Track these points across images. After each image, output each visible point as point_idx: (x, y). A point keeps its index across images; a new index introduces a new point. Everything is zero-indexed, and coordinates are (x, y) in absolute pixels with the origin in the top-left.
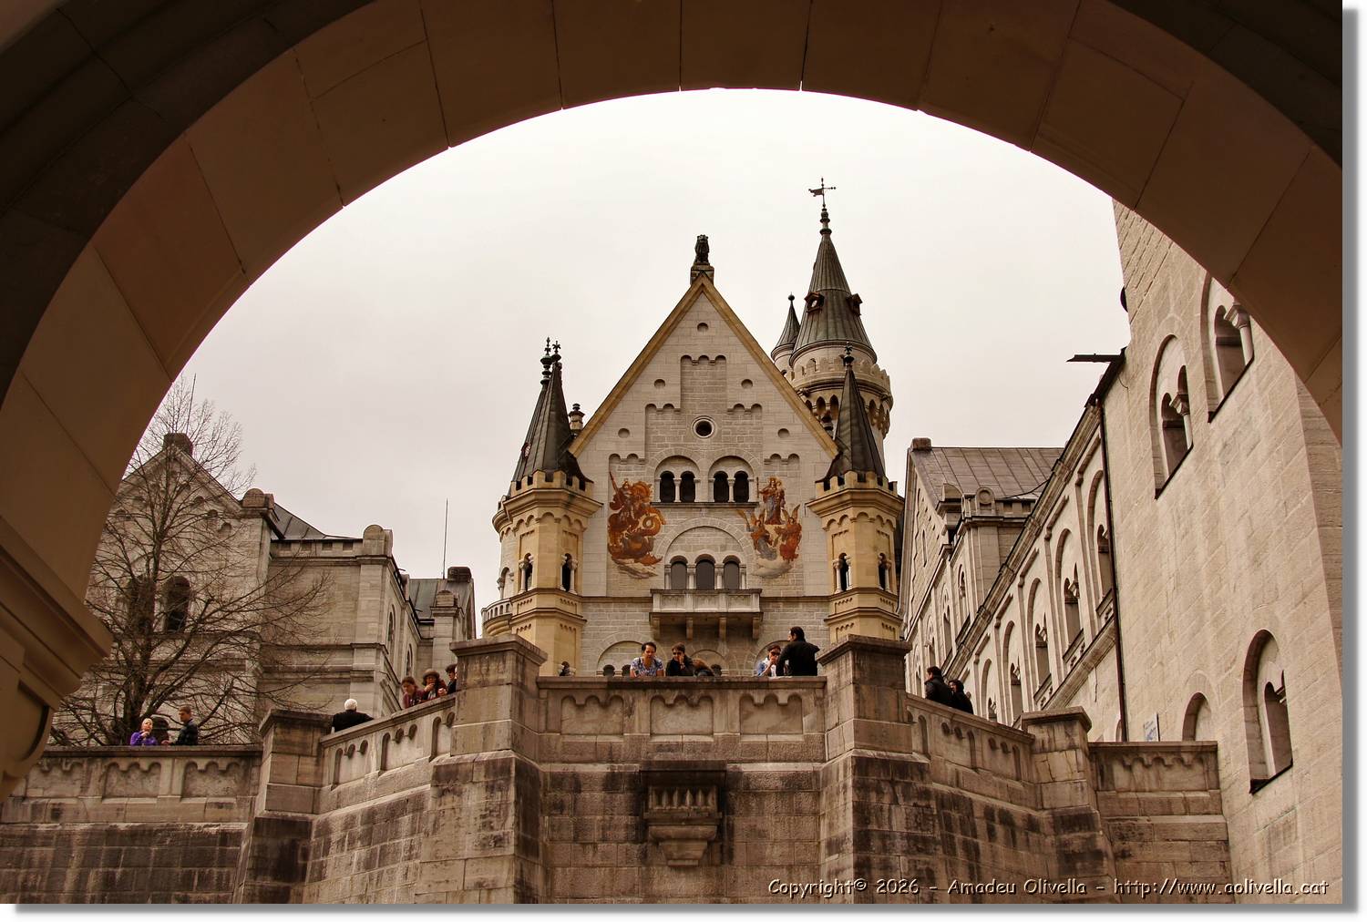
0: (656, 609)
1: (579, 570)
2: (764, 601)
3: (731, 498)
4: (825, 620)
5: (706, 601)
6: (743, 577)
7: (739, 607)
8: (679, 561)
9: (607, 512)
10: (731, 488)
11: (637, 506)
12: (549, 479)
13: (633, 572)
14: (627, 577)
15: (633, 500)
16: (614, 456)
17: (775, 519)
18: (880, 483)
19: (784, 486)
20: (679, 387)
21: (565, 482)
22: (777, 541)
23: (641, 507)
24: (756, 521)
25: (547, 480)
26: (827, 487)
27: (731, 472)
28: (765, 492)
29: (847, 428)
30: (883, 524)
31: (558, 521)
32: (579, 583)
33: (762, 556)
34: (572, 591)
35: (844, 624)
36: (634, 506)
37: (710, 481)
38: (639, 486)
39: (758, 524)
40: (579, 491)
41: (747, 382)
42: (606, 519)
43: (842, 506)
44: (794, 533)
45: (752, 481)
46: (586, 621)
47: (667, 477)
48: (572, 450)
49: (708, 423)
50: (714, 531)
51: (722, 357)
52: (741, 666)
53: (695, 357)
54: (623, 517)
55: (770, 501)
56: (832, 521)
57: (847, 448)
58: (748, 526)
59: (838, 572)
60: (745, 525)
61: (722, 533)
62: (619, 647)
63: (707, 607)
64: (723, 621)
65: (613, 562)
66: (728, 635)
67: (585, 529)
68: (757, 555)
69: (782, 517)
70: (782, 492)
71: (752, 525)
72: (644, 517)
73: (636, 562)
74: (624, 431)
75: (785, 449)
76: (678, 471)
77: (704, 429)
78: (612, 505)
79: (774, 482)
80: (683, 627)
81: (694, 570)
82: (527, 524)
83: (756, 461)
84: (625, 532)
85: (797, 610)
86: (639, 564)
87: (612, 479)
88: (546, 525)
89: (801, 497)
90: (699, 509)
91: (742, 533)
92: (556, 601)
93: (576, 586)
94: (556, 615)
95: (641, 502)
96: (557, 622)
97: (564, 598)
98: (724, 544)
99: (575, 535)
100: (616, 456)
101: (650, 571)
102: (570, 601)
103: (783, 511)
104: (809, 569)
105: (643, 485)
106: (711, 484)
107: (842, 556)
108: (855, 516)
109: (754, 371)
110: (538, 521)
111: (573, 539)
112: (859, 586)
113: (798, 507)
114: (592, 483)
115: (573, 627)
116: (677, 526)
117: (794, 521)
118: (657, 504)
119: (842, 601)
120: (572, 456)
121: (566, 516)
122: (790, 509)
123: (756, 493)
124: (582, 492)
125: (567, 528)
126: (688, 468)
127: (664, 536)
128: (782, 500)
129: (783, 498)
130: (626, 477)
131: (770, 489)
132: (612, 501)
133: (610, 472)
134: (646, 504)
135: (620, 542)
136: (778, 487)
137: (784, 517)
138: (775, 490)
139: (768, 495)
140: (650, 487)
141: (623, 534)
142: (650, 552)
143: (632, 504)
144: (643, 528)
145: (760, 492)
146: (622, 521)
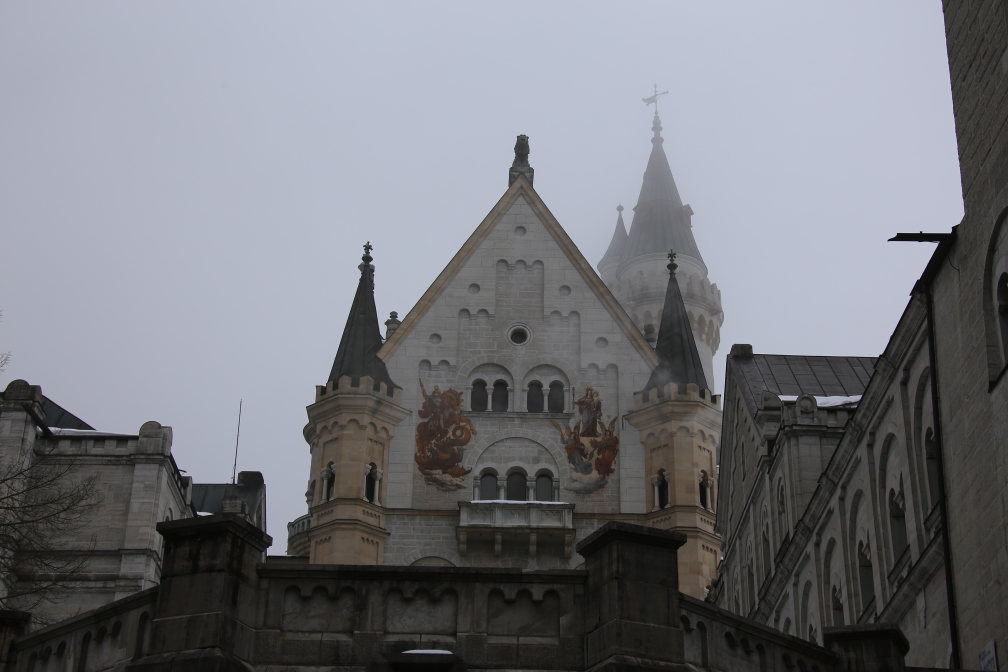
0: (463, 523)
1: (384, 480)
2: (577, 517)
3: (546, 409)
5: (516, 515)
6: (556, 491)
7: (551, 523)
8: (489, 474)
9: (417, 420)
10: (546, 398)
11: (447, 414)
13: (441, 484)
14: (434, 489)
15: (443, 408)
17: (590, 431)
18: (702, 395)
19: (601, 397)
20: (495, 292)
21: (372, 387)
22: (592, 455)
23: (452, 415)
24: (571, 433)
25: (352, 385)
26: (646, 399)
27: (546, 381)
28: (580, 403)
30: (705, 439)
32: (383, 494)
33: (577, 471)
34: (377, 503)
36: (444, 415)
37: (523, 390)
38: (450, 394)
39: (572, 436)
40: (387, 398)
41: (565, 289)
42: (414, 428)
43: (662, 419)
44: (611, 447)
45: (569, 391)
46: (389, 534)
47: (480, 385)
48: (380, 355)
49: (523, 330)
50: (526, 443)
51: (539, 262)
53: (512, 261)
54: (432, 426)
55: (586, 412)
56: (651, 435)
58: (563, 438)
59: (656, 489)
60: (559, 437)
61: (535, 445)
63: (516, 522)
64: (533, 538)
65: (420, 473)
66: (538, 552)
67: (392, 437)
68: (573, 469)
69: (599, 429)
70: (599, 403)
71: (566, 437)
72: (454, 426)
73: (444, 473)
74: (436, 336)
75: (603, 358)
76: (490, 379)
77: (519, 336)
78: (422, 414)
79: (591, 393)
80: (491, 543)
81: (505, 483)
82: (330, 432)
83: (572, 370)
84: (434, 441)
86: (447, 475)
87: (422, 386)
88: (351, 432)
89: (618, 409)
90: (511, 419)
91: (556, 445)
92: (357, 512)
93: (380, 498)
94: (358, 527)
95: (451, 410)
96: (358, 535)
97: (366, 510)
98: (537, 455)
99: (381, 443)
100: (426, 363)
101: (458, 483)
102: (374, 513)
103: (600, 423)
104: (625, 485)
105: (455, 393)
106: (524, 393)
107: (661, 472)
108: (674, 429)
109: (573, 277)
110: (342, 427)
111: (378, 447)
112: (678, 503)
113: (616, 418)
114: (400, 390)
115: (375, 540)
116: (488, 437)
117: (611, 434)
118: (469, 412)
119: (659, 519)
120: (381, 361)
121: (372, 423)
122: (607, 421)
123: (571, 404)
124: (390, 399)
125: (373, 436)
126: (502, 377)
127: (473, 446)
128: (599, 411)
129: (600, 410)
130: (436, 384)
131: (587, 400)
132: (421, 409)
133: (420, 379)
134: (456, 412)
135: (428, 452)
136: (595, 399)
137: (600, 429)
138: (592, 401)
139: (585, 406)
140: (461, 395)
141: (431, 444)
142: (459, 464)
143: (442, 412)
144: (452, 438)
145: (577, 403)
146: (431, 430)
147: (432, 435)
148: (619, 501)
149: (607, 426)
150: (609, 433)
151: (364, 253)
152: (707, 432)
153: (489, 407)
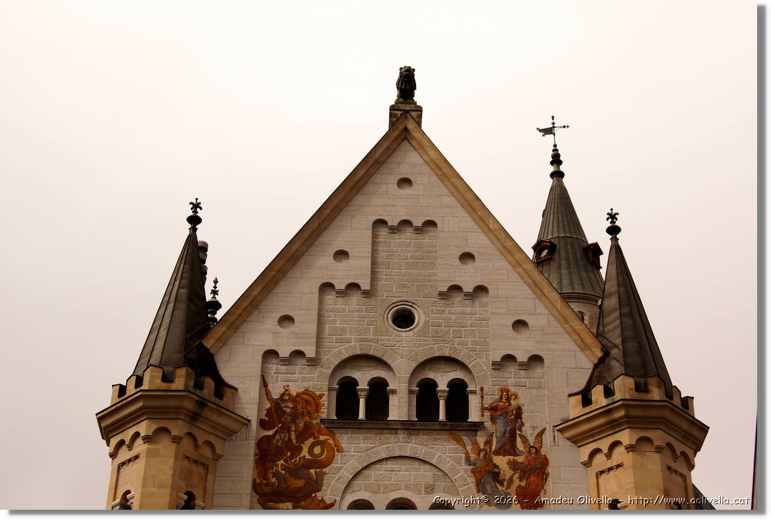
3: (442, 416)
8: (361, 508)
9: (256, 432)
10: (442, 403)
11: (301, 425)
12: (166, 378)
15: (295, 416)
16: (270, 354)
17: (508, 447)
18: (668, 395)
19: (521, 401)
20: (369, 261)
21: (192, 383)
22: (511, 480)
23: (308, 427)
24: (480, 451)
25: (164, 381)
26: (586, 401)
27: (443, 379)
28: (493, 409)
29: (615, 320)
30: (675, 458)
31: (176, 440)
36: (296, 425)
37: (411, 392)
38: (305, 397)
39: (482, 454)
40: (213, 399)
41: (467, 257)
42: (253, 443)
43: (613, 427)
45: (474, 392)
47: (348, 385)
48: (208, 343)
49: (410, 311)
50: (416, 464)
51: (431, 224)
53: (393, 221)
54: (278, 441)
55: (500, 422)
56: (597, 451)
57: (616, 346)
58: (468, 457)
60: (463, 456)
61: (428, 467)
67: (220, 457)
69: (520, 445)
70: (519, 409)
71: (473, 456)
72: (311, 440)
74: (286, 319)
75: (522, 348)
76: (363, 377)
77: (404, 319)
79: (507, 395)
82: (130, 447)
83: (479, 364)
84: (282, 462)
88: (159, 446)
89: (547, 417)
90: (394, 431)
91: (458, 467)
95: (307, 418)
98: (431, 483)
99: (203, 465)
100: (272, 353)
103: (521, 436)
106: (412, 395)
108: (632, 441)
109: (477, 242)
110: (147, 439)
111: (200, 470)
113: (544, 430)
114: (234, 391)
116: (360, 456)
117: (538, 451)
118: (331, 421)
121: (190, 435)
122: (532, 434)
124: (218, 401)
125: (191, 453)
126: (378, 373)
127: (339, 469)
128: (519, 420)
129: (521, 418)
130: (286, 383)
131: (501, 404)
132: (264, 417)
133: (263, 376)
134: (314, 422)
135: (273, 477)
136: (513, 402)
137: (522, 445)
138: (508, 406)
139: (498, 413)
140: (321, 398)
141: (277, 466)
142: (318, 494)
143: (293, 421)
144: (308, 457)
145: (486, 409)
146: (277, 447)
147: (279, 453)
150: (535, 450)
151: (191, 213)
152: (679, 447)
153: (362, 415)
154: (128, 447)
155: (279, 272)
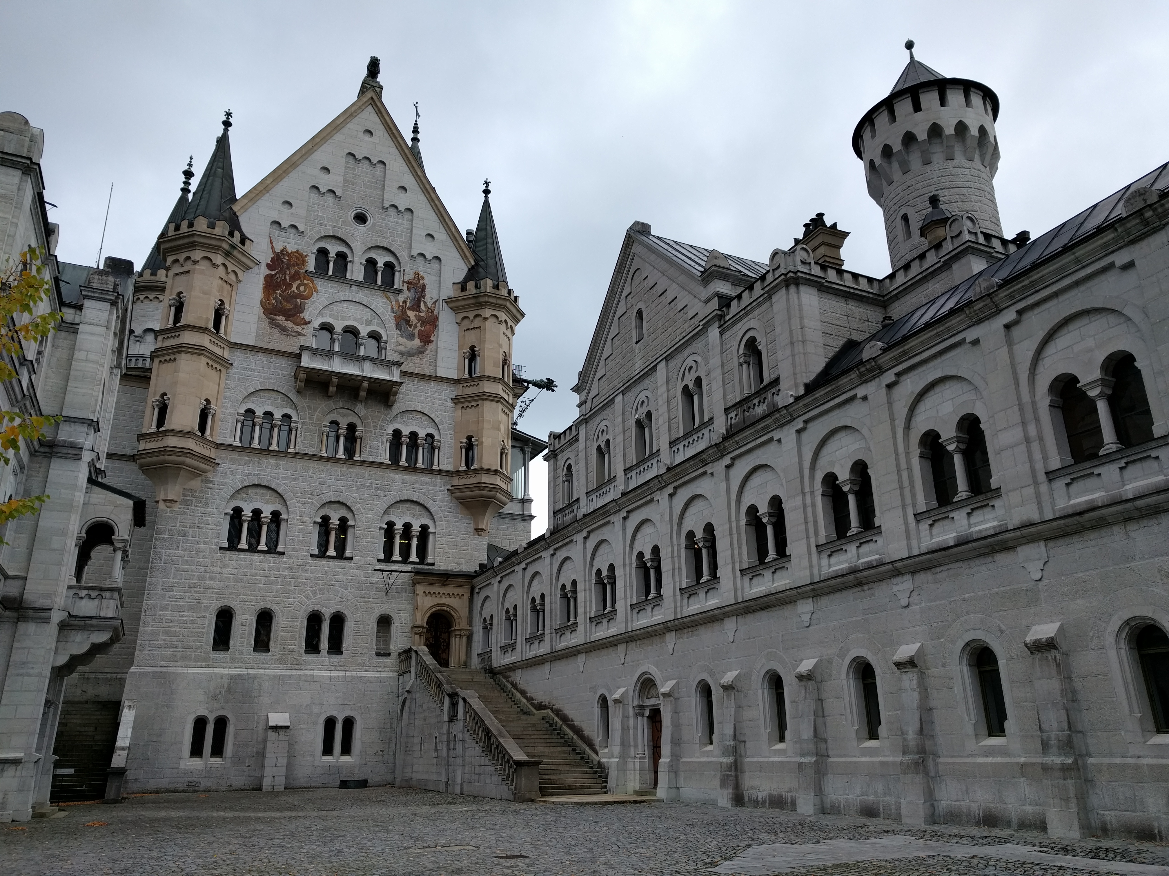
0: (303, 364)
1: (231, 316)
2: (403, 373)
3: (379, 282)
4: (452, 399)
5: (352, 364)
6: (384, 351)
7: (382, 375)
8: (327, 328)
9: (263, 270)
10: (379, 274)
11: (293, 271)
12: (212, 226)
14: (276, 332)
15: (289, 265)
17: (416, 306)
18: (509, 293)
19: (426, 281)
20: (342, 178)
21: (227, 232)
22: (416, 326)
23: (297, 273)
24: (400, 306)
25: (209, 226)
26: (463, 289)
27: (381, 260)
28: (409, 283)
30: (507, 328)
31: (217, 267)
32: (229, 329)
33: (402, 337)
34: (222, 334)
35: (470, 405)
36: (290, 271)
38: (296, 254)
39: (401, 308)
40: (239, 245)
41: (402, 188)
42: (262, 277)
43: (478, 306)
44: (431, 322)
45: (400, 271)
46: (232, 365)
47: (323, 253)
48: (236, 208)
49: (364, 215)
50: (361, 307)
51: (383, 163)
52: (375, 427)
53: (359, 156)
54: (278, 278)
55: (413, 291)
56: (466, 317)
58: (392, 308)
59: (467, 361)
60: (390, 307)
61: (368, 310)
62: (262, 394)
63: (351, 369)
64: (366, 384)
65: (264, 317)
66: (367, 398)
67: (240, 281)
69: (422, 306)
70: (424, 286)
71: (395, 309)
72: (298, 282)
73: (286, 320)
74: (287, 203)
75: (430, 251)
76: (333, 249)
77: (361, 218)
78: (269, 266)
79: (418, 276)
80: (327, 385)
81: (341, 337)
83: (403, 255)
84: (279, 291)
85: (428, 387)
86: (289, 322)
87: (271, 243)
88: (204, 268)
89: (439, 293)
90: (349, 285)
91: (387, 313)
92: (204, 340)
93: (225, 332)
94: (204, 353)
95: (296, 268)
96: (204, 360)
97: (213, 340)
98: (370, 319)
99: (230, 284)
100: (277, 223)
101: (299, 331)
102: (219, 343)
103: (424, 302)
104: (441, 354)
105: (301, 255)
106: (362, 265)
107: (472, 348)
108: (488, 316)
109: (408, 181)
110: (195, 262)
111: (228, 287)
112: (486, 374)
113: (436, 301)
114: (251, 242)
115: (219, 368)
116: (328, 296)
117: (432, 312)
118: (312, 273)
119: (469, 384)
120: (235, 214)
121: (224, 264)
122: (430, 301)
123: (401, 282)
124: (242, 246)
125: (224, 275)
126: (343, 249)
127: (314, 302)
128: (423, 292)
129: (425, 291)
130: (285, 244)
131: (414, 281)
132: (269, 262)
133: (270, 236)
134: (301, 271)
135: (273, 300)
136: (421, 282)
137: (424, 307)
138: (418, 283)
139: (412, 286)
140: (306, 257)
141: (276, 293)
142: (301, 314)
143: (288, 268)
144: (296, 291)
145: (406, 282)
146: (277, 282)
147: (278, 286)
148: (436, 366)
149: (429, 305)
151: (224, 118)
152: (510, 323)
153: (331, 272)
154: (182, 265)
155: (284, 172)
